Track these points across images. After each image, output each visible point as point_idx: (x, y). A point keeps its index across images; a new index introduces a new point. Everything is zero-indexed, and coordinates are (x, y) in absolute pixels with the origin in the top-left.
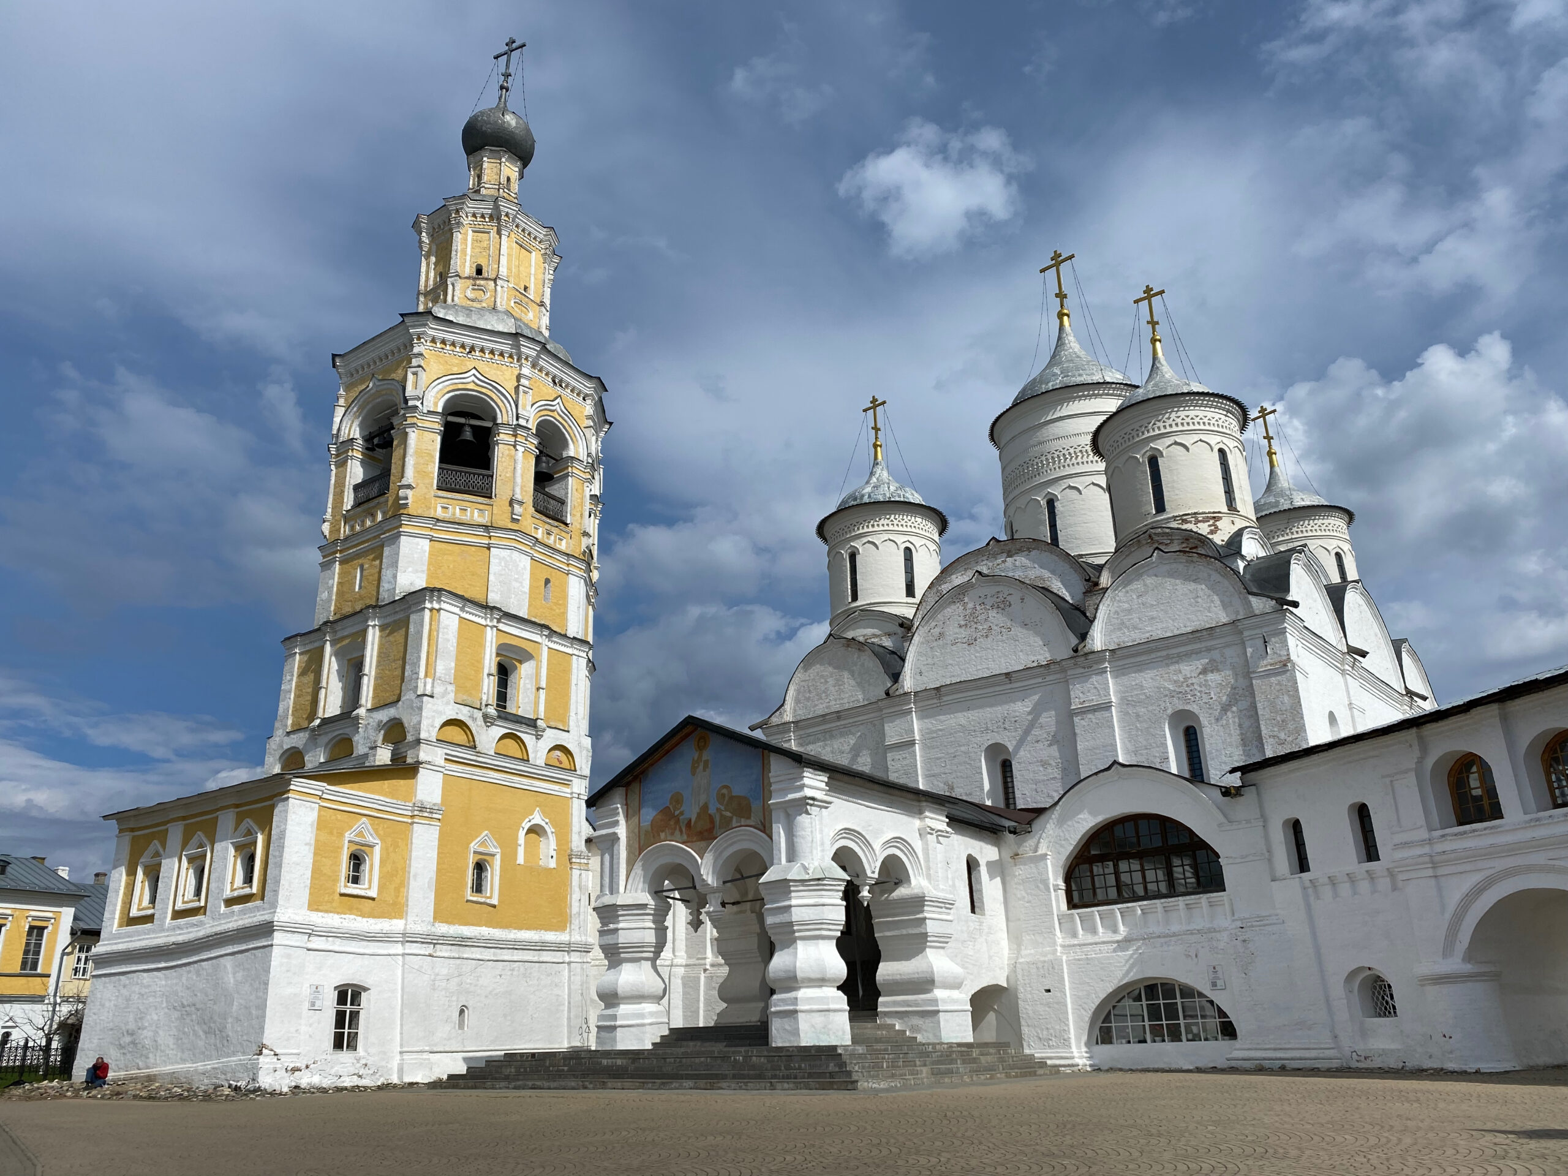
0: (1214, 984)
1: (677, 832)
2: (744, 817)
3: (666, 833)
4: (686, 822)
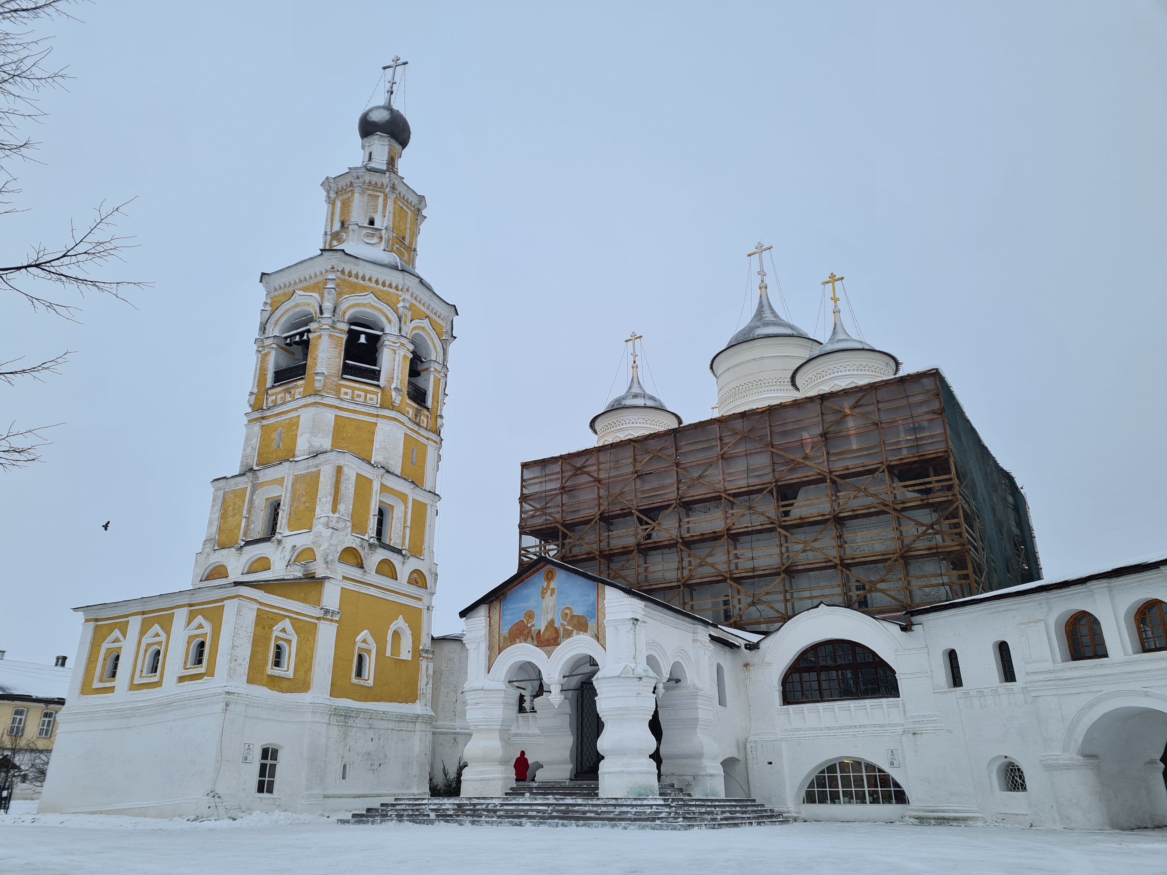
0: (892, 764)
1: (529, 639)
2: (582, 631)
3: (520, 640)
4: (537, 632)
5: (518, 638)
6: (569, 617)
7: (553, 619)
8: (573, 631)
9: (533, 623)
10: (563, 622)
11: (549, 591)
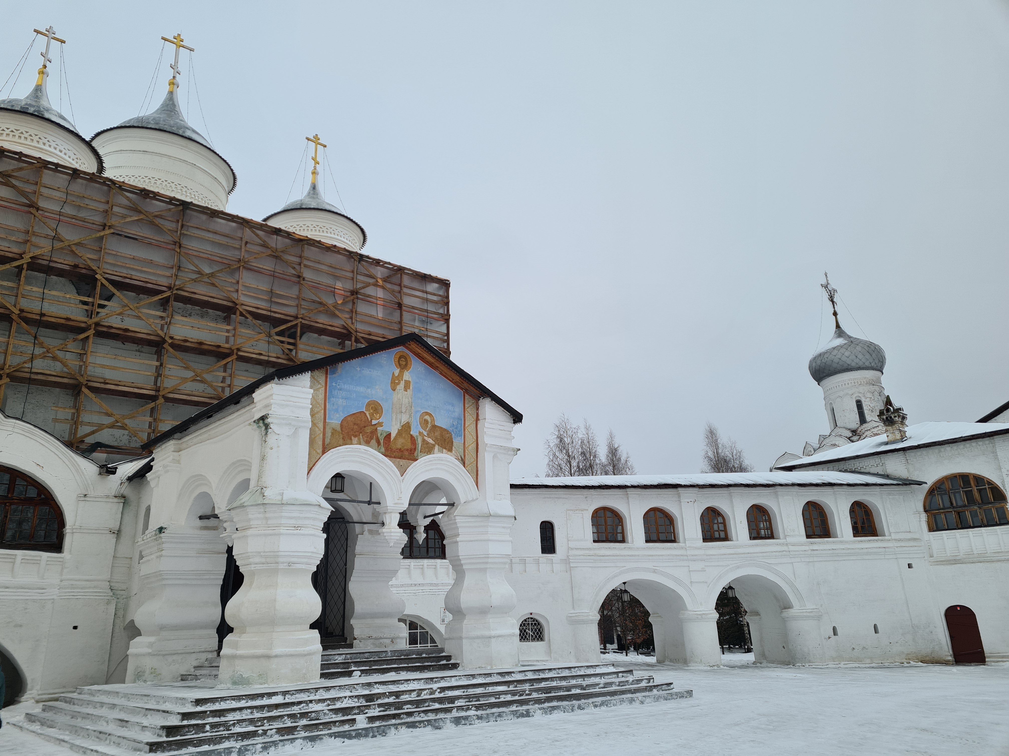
1: (374, 442)
2: (445, 449)
3: (359, 439)
4: (385, 435)
5: (355, 436)
6: (429, 426)
7: (408, 423)
8: (434, 445)
9: (381, 420)
10: (422, 430)
11: (402, 384)
